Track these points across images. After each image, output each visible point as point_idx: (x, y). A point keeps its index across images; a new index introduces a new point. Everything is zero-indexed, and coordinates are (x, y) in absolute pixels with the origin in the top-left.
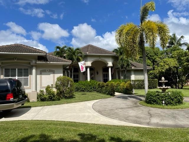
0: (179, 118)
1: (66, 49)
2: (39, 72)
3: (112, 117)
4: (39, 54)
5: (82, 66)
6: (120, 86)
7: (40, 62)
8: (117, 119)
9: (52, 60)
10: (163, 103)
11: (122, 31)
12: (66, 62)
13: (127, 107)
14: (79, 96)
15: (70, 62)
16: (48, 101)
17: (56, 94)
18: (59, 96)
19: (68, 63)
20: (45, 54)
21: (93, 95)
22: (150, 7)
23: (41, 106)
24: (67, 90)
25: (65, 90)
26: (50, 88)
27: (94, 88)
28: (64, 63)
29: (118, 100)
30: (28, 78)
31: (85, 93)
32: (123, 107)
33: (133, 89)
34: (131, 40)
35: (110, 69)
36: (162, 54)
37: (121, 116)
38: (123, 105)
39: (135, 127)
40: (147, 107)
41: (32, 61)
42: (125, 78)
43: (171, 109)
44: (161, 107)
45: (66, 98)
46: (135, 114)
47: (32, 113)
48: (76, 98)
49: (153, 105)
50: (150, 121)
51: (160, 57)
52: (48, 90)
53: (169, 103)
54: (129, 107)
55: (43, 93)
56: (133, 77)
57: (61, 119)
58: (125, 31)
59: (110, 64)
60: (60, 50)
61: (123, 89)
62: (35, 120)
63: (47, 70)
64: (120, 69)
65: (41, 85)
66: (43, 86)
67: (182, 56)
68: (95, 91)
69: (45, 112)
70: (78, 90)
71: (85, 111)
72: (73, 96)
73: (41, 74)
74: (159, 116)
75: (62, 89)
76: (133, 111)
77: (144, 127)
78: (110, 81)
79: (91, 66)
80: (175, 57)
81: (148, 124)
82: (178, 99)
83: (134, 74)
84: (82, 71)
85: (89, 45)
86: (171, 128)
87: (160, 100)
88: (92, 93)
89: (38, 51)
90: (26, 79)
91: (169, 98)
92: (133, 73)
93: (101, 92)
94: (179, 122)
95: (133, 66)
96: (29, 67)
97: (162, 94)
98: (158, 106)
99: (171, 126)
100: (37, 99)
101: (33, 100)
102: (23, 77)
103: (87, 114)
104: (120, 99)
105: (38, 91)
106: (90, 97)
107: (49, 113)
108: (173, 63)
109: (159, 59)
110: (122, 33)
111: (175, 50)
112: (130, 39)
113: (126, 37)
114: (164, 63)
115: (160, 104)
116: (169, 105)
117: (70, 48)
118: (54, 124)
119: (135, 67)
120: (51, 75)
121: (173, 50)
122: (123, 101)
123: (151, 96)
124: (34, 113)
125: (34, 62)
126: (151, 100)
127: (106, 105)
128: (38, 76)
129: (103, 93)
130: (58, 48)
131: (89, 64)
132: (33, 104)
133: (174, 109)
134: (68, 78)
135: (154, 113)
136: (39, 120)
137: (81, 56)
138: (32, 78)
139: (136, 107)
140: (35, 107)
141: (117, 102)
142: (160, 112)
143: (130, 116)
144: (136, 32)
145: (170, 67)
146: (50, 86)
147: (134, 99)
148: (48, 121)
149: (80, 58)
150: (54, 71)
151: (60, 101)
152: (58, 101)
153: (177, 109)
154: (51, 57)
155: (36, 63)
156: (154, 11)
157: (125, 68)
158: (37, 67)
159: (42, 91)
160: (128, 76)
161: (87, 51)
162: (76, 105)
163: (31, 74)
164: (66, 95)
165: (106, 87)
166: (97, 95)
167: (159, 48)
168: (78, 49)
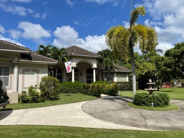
0: (172, 119)
1: (50, 48)
2: (21, 71)
3: (106, 119)
4: (22, 51)
5: (68, 66)
6: (105, 87)
7: (23, 61)
8: (112, 122)
9: (37, 59)
10: (151, 105)
11: (112, 32)
12: (52, 61)
13: (117, 109)
14: (63, 97)
15: (56, 62)
16: (31, 103)
17: (40, 95)
18: (43, 97)
19: (54, 63)
20: (30, 52)
21: (78, 97)
22: (140, 11)
23: (24, 109)
24: (52, 91)
25: (50, 91)
26: (34, 88)
27: (79, 89)
28: (50, 62)
29: (105, 102)
30: (9, 77)
31: (70, 94)
32: (114, 109)
33: (119, 91)
34: (122, 42)
35: (94, 71)
36: (140, 59)
37: (115, 119)
38: (113, 106)
39: (135, 131)
40: (136, 109)
41: (15, 59)
42: (108, 80)
43: (160, 110)
44: (150, 108)
45: (51, 99)
46: (128, 116)
47: (14, 116)
48: (62, 100)
49: (142, 106)
50: (146, 124)
51: (139, 61)
52: (32, 91)
53: (157, 105)
54: (119, 108)
55: (26, 94)
56: (116, 79)
57: (50, 123)
58: (115, 33)
59: (95, 66)
60: (44, 49)
61: (109, 90)
62: (21, 125)
63: (31, 70)
64: (103, 71)
65: (23, 85)
66: (25, 86)
67: (159, 60)
68: (80, 92)
69: (30, 116)
70: (62, 91)
71: (76, 114)
72: (58, 98)
73: (23, 73)
74: (152, 118)
75: (47, 90)
76: (125, 113)
77: (144, 130)
78: (95, 83)
79: (76, 66)
80: (153, 62)
81: (146, 126)
82: (166, 101)
83: (117, 76)
84: (68, 71)
85: (74, 46)
86: (171, 131)
87: (149, 102)
88: (77, 94)
89: (22, 48)
90: (7, 78)
91: (157, 100)
92: (115, 75)
93: (86, 94)
94: (174, 123)
95: (116, 68)
96: (11, 65)
97: (150, 95)
98: (148, 108)
99: (169, 128)
100: (19, 101)
101: (14, 101)
102: (3, 76)
103: (78, 117)
104: (107, 100)
105: (20, 92)
106: (76, 98)
107: (35, 116)
108: (152, 67)
109: (139, 63)
110: (113, 35)
111: (152, 55)
112: (121, 40)
113: (117, 39)
114: (144, 66)
115: (148, 106)
116: (157, 106)
117: (55, 48)
118: (46, 130)
119: (118, 69)
120: (35, 74)
121: (151, 55)
122: (112, 103)
123: (140, 97)
124: (17, 116)
125: (16, 60)
126: (139, 102)
127: (95, 106)
128: (21, 76)
129: (88, 94)
130: (42, 46)
131: (74, 64)
132: (14, 106)
133: (163, 110)
134: (54, 78)
135: (146, 115)
136: (25, 125)
137: (66, 57)
138: (13, 77)
139: (126, 108)
140: (18, 109)
141: (106, 104)
142: (151, 114)
143: (124, 119)
144: (127, 35)
145: (149, 71)
146: (34, 86)
147: (121, 101)
148: (37, 125)
149: (66, 58)
150: (38, 70)
151: (44, 103)
152: (42, 103)
153: (166, 111)
154: (36, 55)
155: (19, 61)
156: (144, 15)
157: (109, 70)
158: (19, 65)
159: (24, 92)
160: (111, 78)
161: (73, 52)
162: (64, 107)
163: (13, 73)
164: (51, 96)
165: (91, 88)
166: (83, 97)
167: (138, 53)
168: (63, 49)
